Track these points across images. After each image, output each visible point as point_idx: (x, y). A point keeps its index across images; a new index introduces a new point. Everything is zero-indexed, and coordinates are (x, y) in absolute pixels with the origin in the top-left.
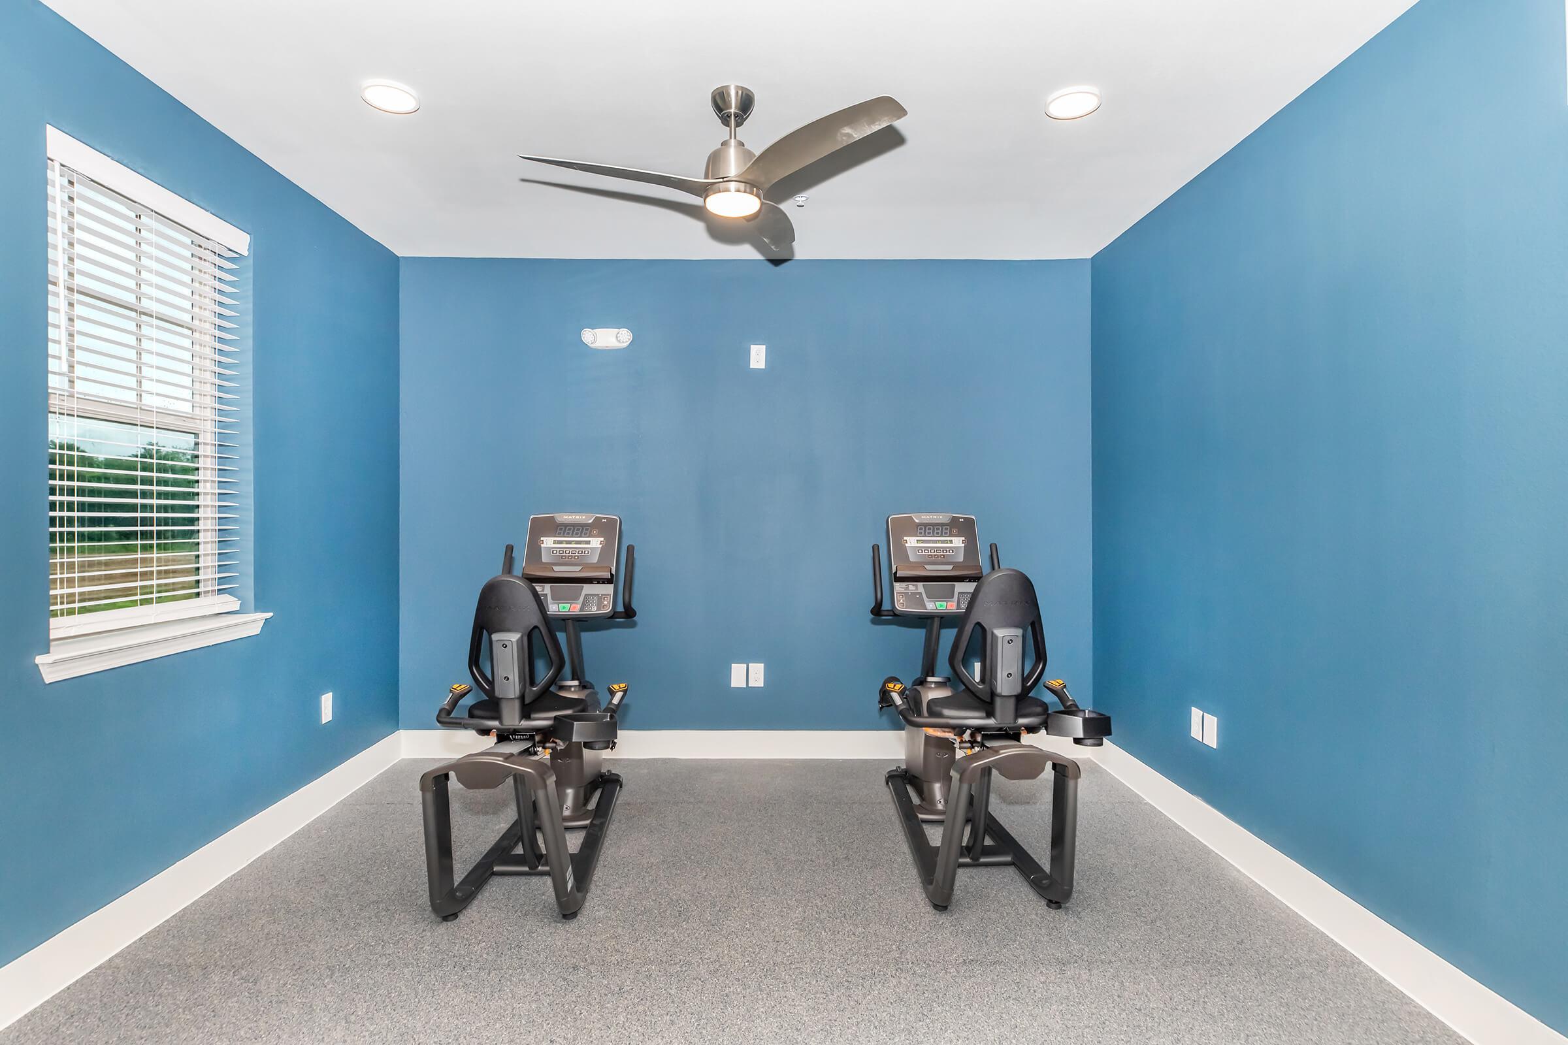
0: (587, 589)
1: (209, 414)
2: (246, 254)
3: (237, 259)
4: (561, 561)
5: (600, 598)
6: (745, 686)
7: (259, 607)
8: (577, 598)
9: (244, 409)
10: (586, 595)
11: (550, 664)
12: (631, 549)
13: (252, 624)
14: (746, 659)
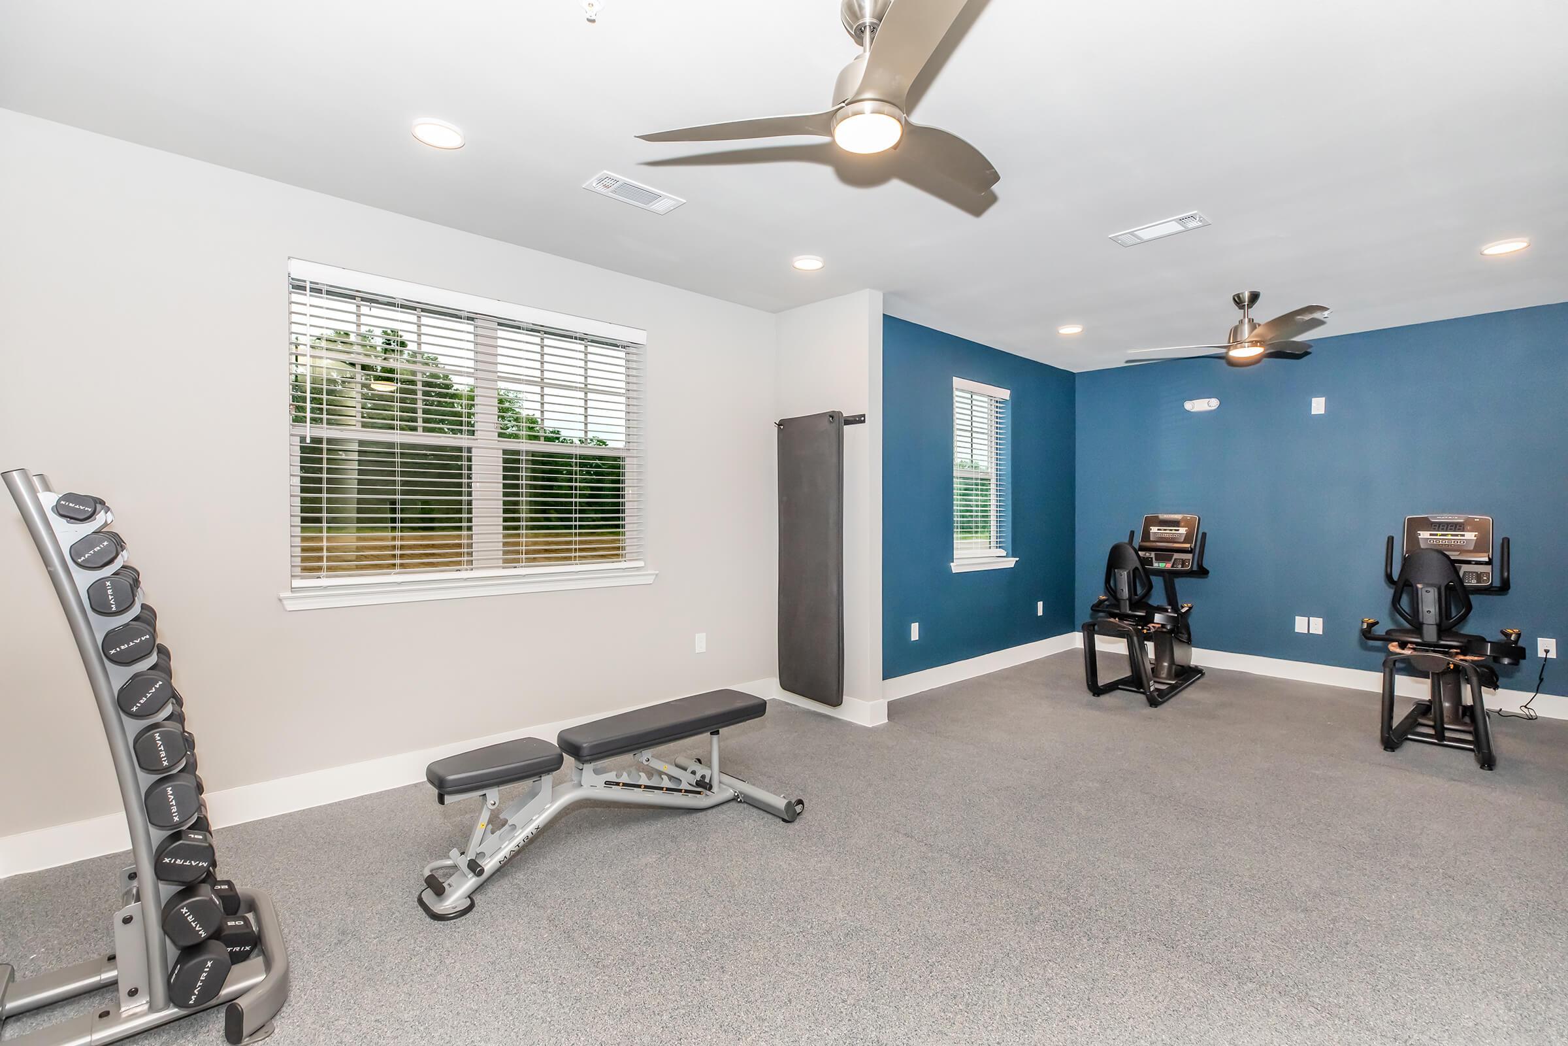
0: (1176, 556)
1: (994, 471)
2: (1008, 399)
3: (1004, 402)
4: (1161, 540)
5: (1183, 562)
6: (1307, 632)
7: (1013, 556)
8: (1171, 560)
9: (1007, 468)
10: (1175, 559)
11: (1143, 586)
12: (1204, 535)
13: (1010, 563)
14: (1308, 614)
